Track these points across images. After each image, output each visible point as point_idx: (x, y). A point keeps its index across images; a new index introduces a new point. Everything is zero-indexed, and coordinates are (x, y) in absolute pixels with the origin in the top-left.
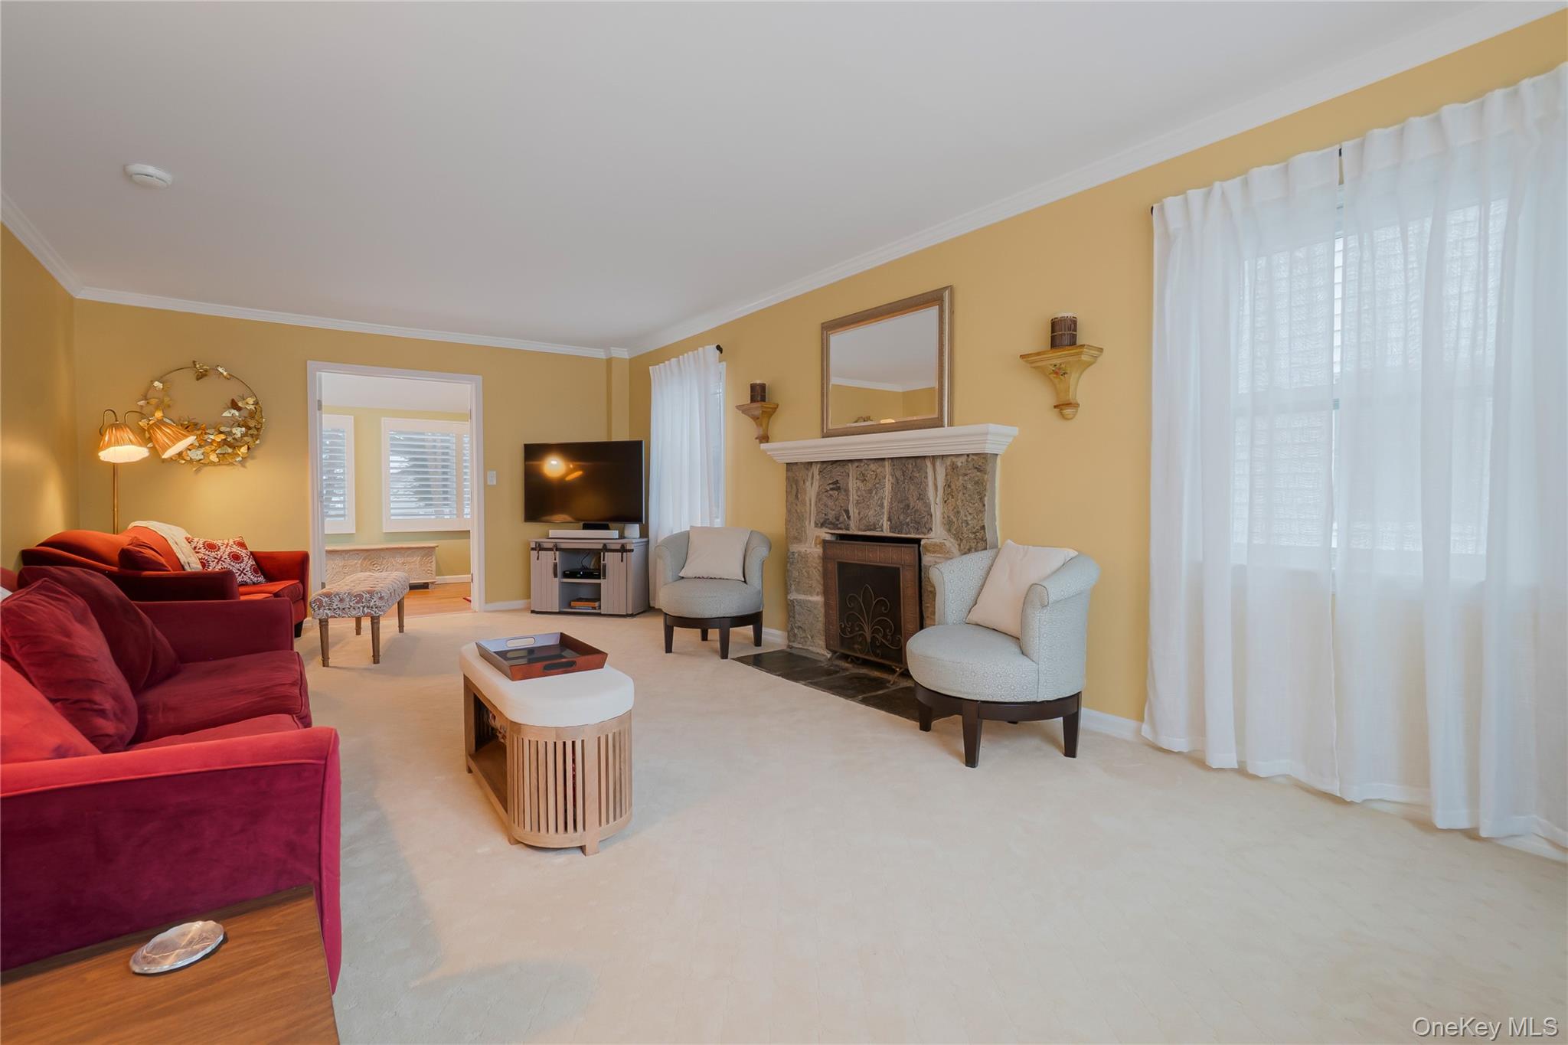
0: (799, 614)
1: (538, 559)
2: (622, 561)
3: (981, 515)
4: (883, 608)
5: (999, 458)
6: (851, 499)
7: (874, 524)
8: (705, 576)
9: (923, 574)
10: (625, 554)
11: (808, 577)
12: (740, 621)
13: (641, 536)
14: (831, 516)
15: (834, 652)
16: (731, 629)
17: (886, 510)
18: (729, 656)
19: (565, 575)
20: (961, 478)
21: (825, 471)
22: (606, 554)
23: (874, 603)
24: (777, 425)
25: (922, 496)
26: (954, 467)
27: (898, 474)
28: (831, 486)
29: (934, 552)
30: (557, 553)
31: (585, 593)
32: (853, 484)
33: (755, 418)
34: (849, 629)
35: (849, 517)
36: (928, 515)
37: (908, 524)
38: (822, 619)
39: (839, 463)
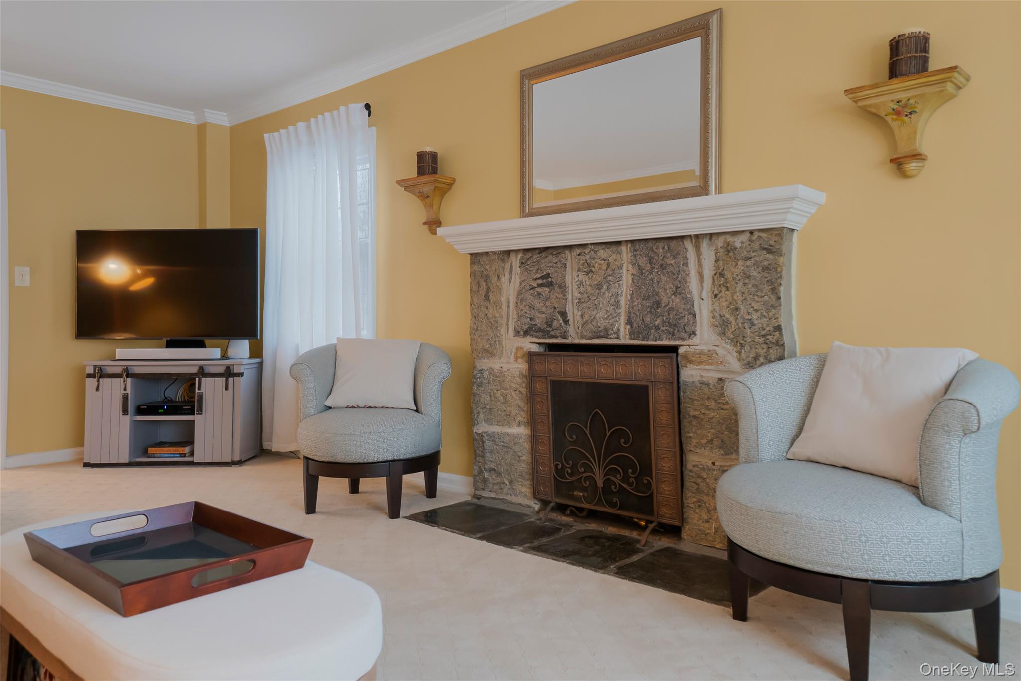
0: (491, 452)
1: (97, 389)
2: (227, 389)
3: (773, 311)
4: (622, 440)
5: (795, 233)
6: (570, 297)
7: (606, 330)
8: (362, 405)
9: (682, 393)
10: (231, 380)
11: (505, 403)
12: (412, 464)
13: (252, 356)
14: (540, 320)
15: (545, 503)
16: (404, 477)
17: (623, 310)
18: (402, 514)
19: (140, 411)
20: (740, 263)
21: (529, 262)
22: (204, 380)
23: (608, 434)
24: (452, 206)
25: (679, 290)
26: (729, 249)
27: (643, 261)
28: (540, 281)
29: (700, 363)
30: (129, 380)
31: (166, 434)
32: (572, 278)
33: (423, 197)
34: (570, 471)
35: (566, 322)
36: (690, 313)
37: (657, 328)
38: (526, 457)
39: (550, 251)
